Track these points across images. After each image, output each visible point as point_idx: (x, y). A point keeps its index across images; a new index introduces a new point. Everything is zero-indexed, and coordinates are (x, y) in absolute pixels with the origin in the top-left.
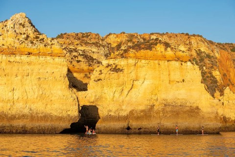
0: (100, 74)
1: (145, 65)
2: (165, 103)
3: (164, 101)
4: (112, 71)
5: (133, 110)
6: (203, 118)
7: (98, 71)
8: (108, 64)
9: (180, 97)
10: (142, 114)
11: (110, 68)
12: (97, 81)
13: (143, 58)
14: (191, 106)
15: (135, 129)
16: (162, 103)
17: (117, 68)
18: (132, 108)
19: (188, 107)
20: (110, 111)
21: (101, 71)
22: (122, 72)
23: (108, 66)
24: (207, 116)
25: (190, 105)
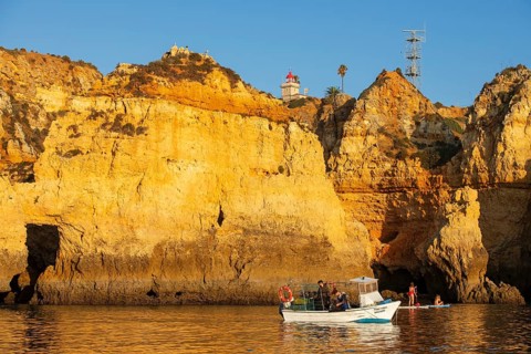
0: (71, 137)
1: (191, 121)
2: (245, 226)
3: (240, 221)
4: (111, 130)
5: (164, 243)
6: (339, 267)
7: (65, 127)
8: (93, 110)
9: (282, 212)
10: (188, 253)
11: (100, 121)
12: (67, 156)
13: (188, 102)
14: (312, 237)
15: (168, 293)
16: (237, 227)
17: (124, 123)
18: (163, 237)
19: (306, 237)
20: (102, 242)
21: (74, 128)
22: (142, 136)
23: (95, 115)
24: (344, 262)
25: (310, 233)
